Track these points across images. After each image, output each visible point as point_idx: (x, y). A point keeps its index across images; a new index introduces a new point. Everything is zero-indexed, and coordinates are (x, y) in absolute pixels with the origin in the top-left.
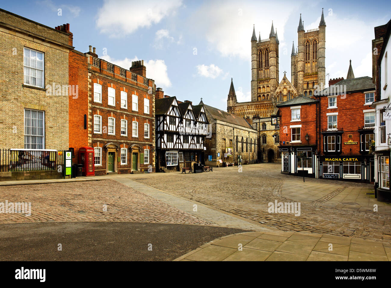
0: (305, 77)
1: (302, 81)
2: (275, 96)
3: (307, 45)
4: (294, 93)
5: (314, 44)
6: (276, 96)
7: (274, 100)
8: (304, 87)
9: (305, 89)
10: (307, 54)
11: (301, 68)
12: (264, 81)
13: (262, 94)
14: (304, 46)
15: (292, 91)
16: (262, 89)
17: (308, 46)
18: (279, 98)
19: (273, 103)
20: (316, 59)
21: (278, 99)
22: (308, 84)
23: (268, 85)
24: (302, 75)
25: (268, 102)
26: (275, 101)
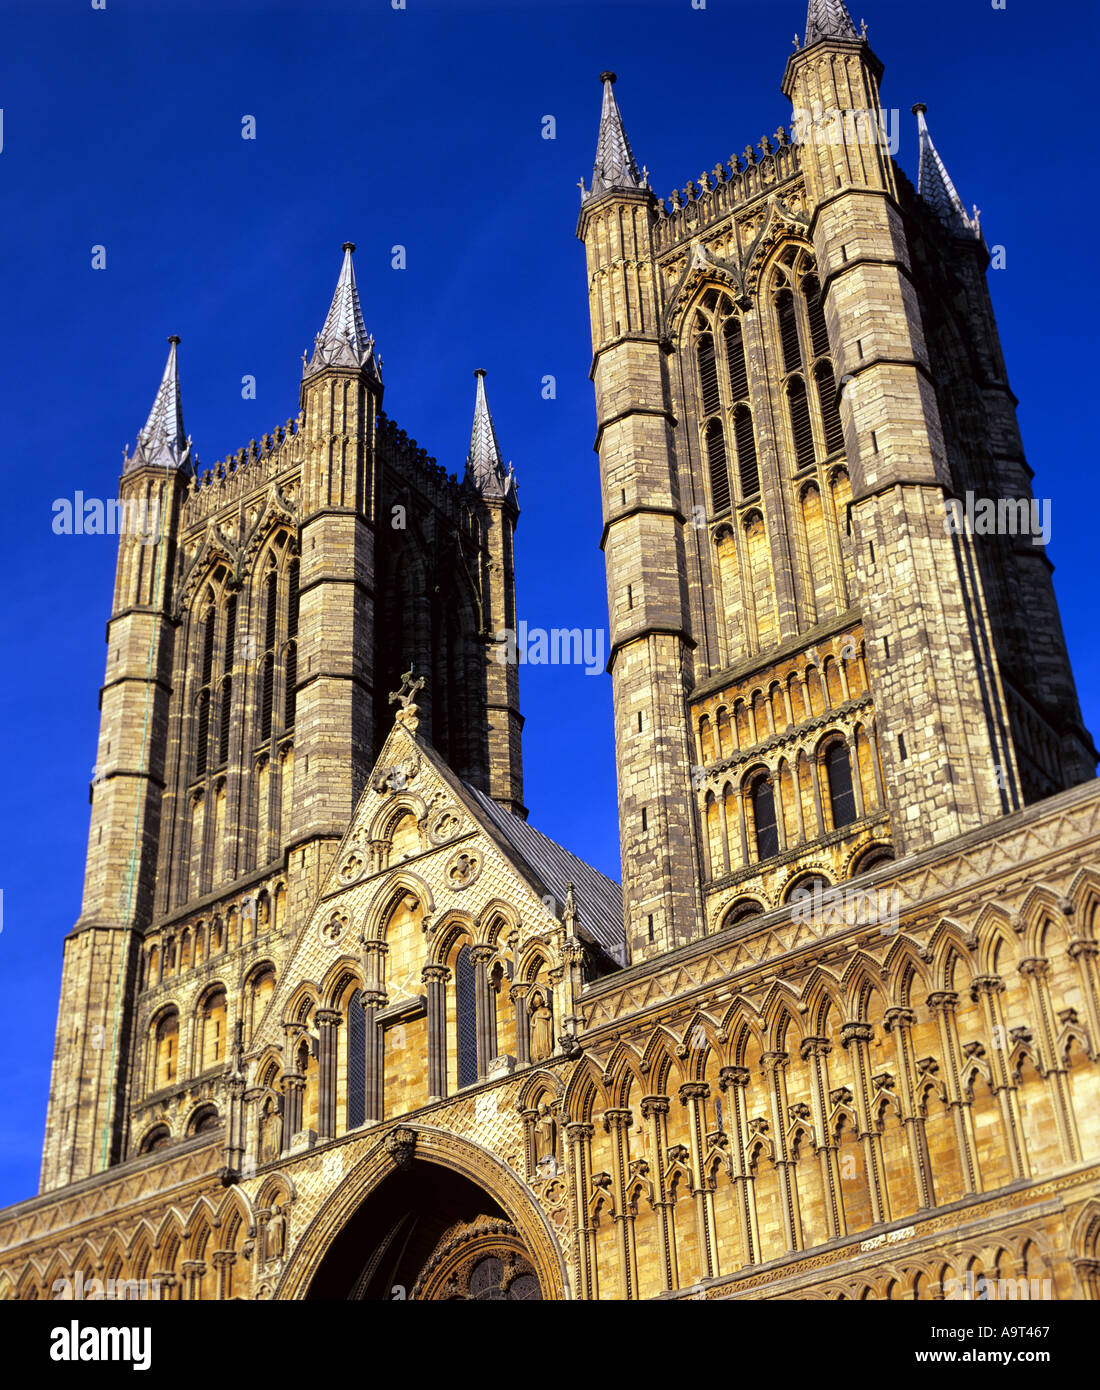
0: (710, 708)
1: (657, 769)
2: (272, 1069)
3: (706, 343)
4: (523, 938)
5: (784, 301)
6: (287, 1062)
7: (251, 1134)
8: (715, 845)
9: (724, 885)
10: (715, 429)
11: (639, 591)
12: (223, 910)
13: (189, 1100)
14: (667, 348)
15: (498, 923)
16: (184, 1035)
17: (720, 344)
18: (328, 1083)
19: (231, 1178)
20: (830, 450)
21: (312, 1095)
22: (758, 787)
23: (262, 954)
24: (658, 677)
25: (174, 1182)
26: (272, 1138)
